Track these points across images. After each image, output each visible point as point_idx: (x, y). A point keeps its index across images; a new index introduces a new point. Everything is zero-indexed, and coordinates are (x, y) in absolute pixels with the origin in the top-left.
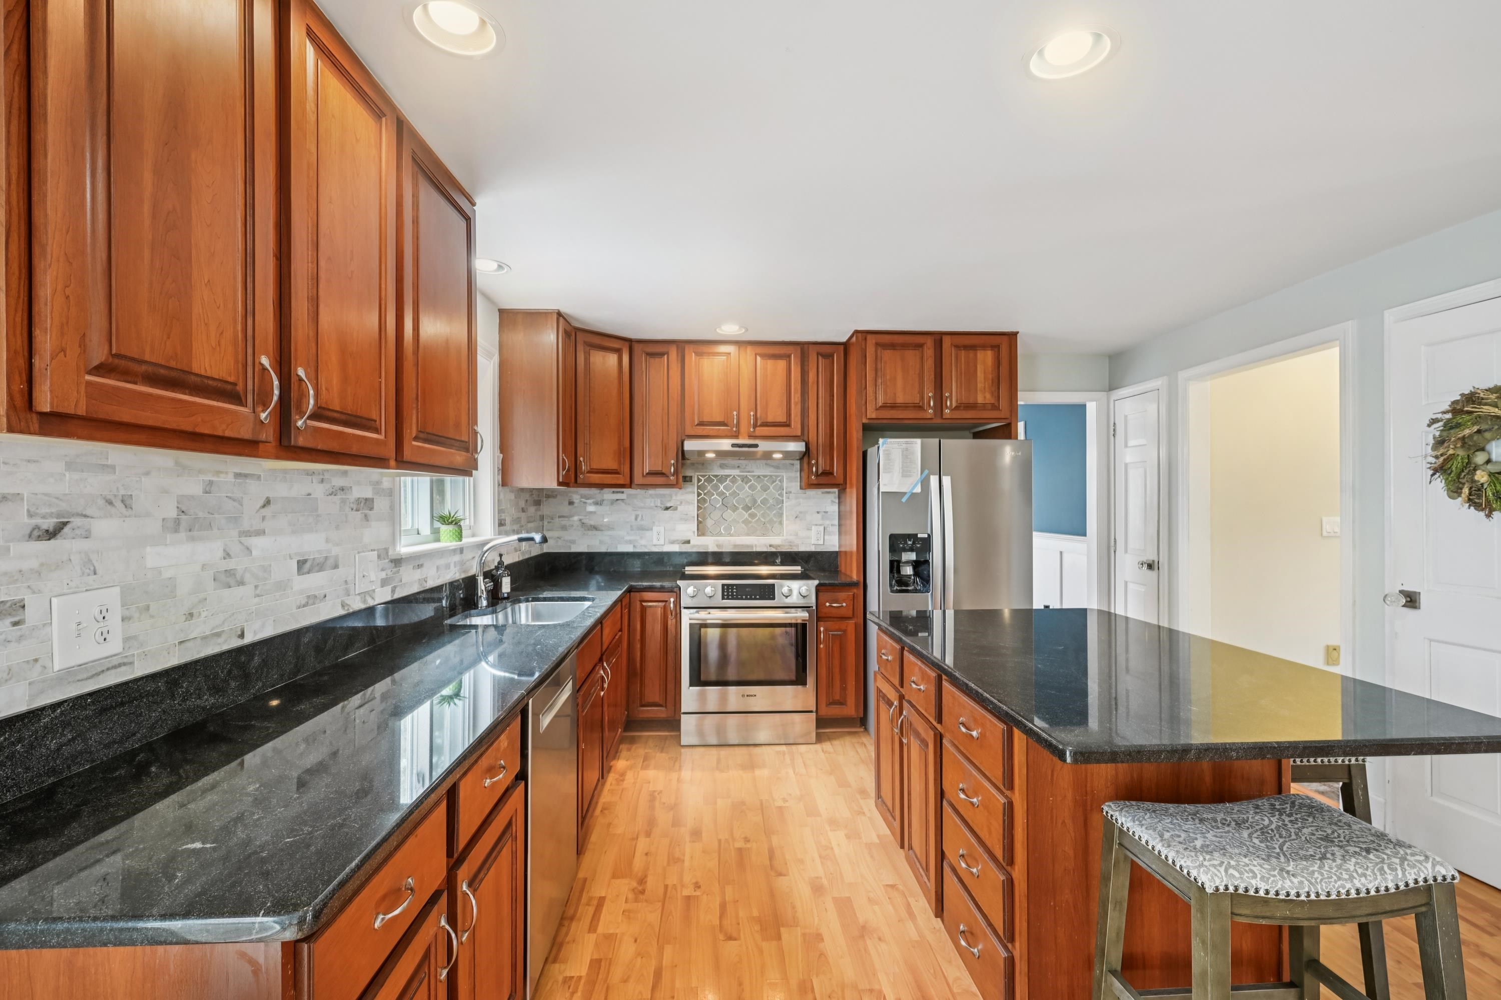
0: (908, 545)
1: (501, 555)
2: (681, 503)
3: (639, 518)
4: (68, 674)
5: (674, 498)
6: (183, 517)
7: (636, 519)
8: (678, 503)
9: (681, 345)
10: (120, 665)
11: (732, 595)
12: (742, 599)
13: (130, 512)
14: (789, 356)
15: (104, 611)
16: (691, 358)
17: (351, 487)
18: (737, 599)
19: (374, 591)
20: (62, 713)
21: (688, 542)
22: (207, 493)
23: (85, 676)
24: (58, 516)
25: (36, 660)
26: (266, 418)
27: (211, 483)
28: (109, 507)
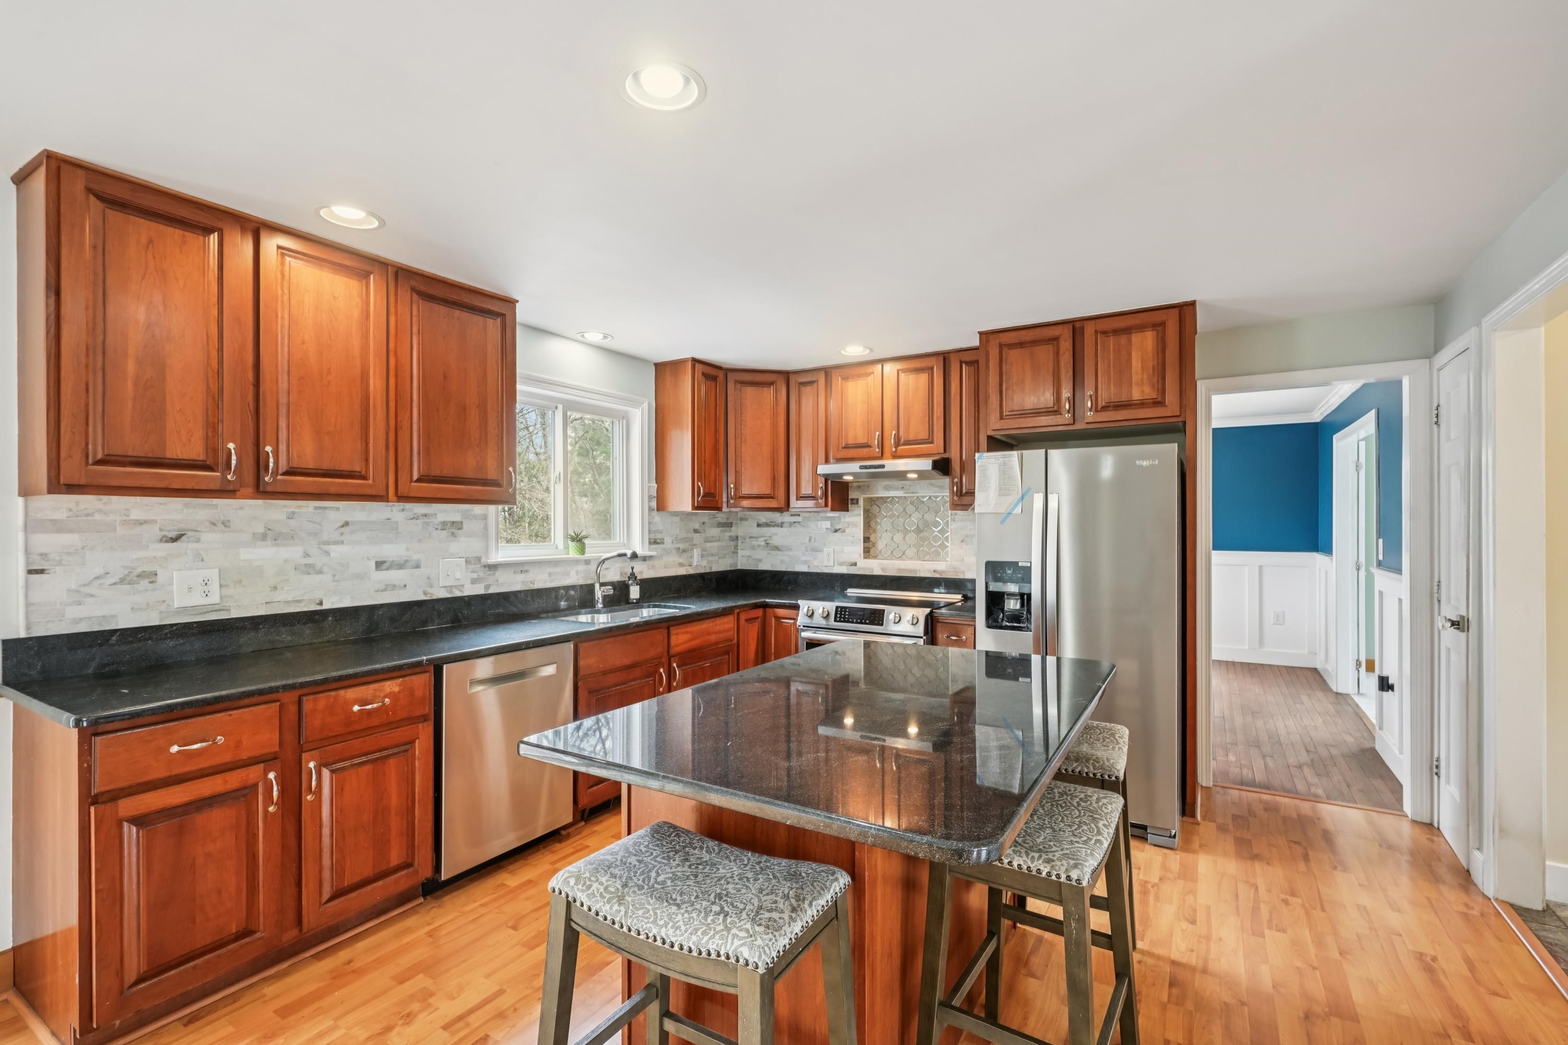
0: (1007, 574)
1: (633, 568)
2: (849, 525)
3: (813, 540)
4: (184, 610)
5: (842, 520)
6: (269, 532)
7: (810, 541)
8: (846, 525)
9: (827, 371)
10: (220, 610)
11: (844, 618)
12: (852, 622)
13: (228, 529)
14: (932, 368)
15: (206, 581)
16: (837, 382)
17: (435, 514)
18: (848, 622)
19: (463, 586)
20: (177, 629)
21: (855, 564)
22: (289, 518)
23: (195, 613)
24: (178, 530)
25: (164, 601)
26: (232, 477)
27: (293, 513)
28: (213, 527)
